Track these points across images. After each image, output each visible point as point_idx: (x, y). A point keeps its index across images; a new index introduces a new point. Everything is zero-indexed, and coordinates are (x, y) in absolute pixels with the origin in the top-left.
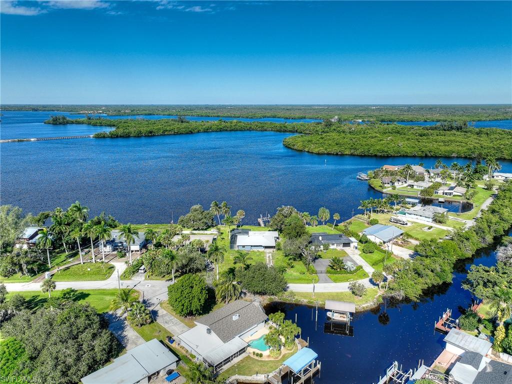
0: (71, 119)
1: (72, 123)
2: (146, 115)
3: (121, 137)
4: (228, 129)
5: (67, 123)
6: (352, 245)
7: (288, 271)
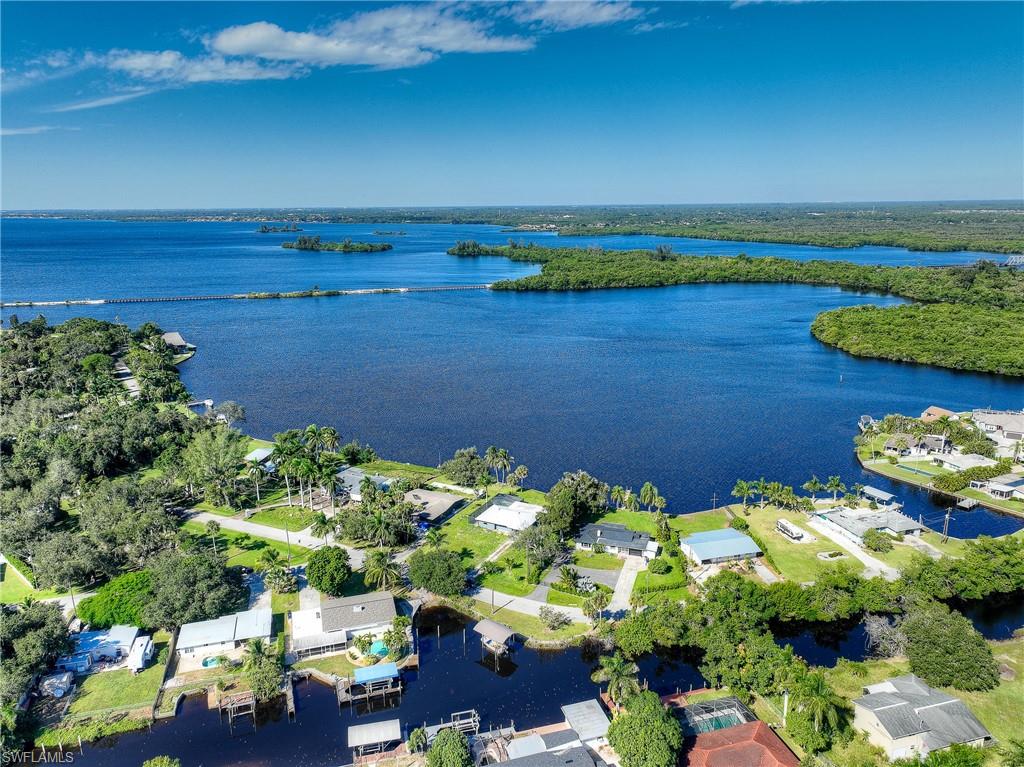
0: (488, 248)
1: (487, 254)
4: (742, 279)
5: (479, 254)
6: (645, 554)
7: (507, 571)
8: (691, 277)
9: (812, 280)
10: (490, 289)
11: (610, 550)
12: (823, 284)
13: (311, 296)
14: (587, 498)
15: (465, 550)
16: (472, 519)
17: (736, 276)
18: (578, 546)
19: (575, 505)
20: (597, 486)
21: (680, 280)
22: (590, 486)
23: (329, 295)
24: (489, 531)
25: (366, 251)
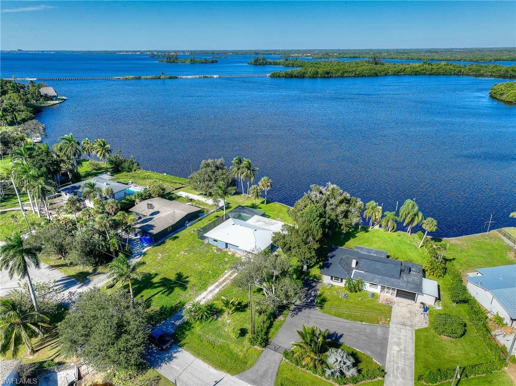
0: (271, 61)
1: (270, 64)
2: (350, 57)
3: (295, 77)
4: (427, 73)
5: (266, 64)
6: (420, 298)
7: (225, 315)
8: (395, 71)
9: (474, 73)
10: (269, 76)
11: (368, 288)
12: (482, 75)
13: (160, 78)
14: (337, 216)
15: (180, 276)
16: (201, 234)
17: (424, 71)
18: (326, 280)
19: (323, 225)
20: (348, 201)
21: (389, 73)
22: (341, 202)
23: (171, 78)
24: (218, 250)
25: (203, 63)
